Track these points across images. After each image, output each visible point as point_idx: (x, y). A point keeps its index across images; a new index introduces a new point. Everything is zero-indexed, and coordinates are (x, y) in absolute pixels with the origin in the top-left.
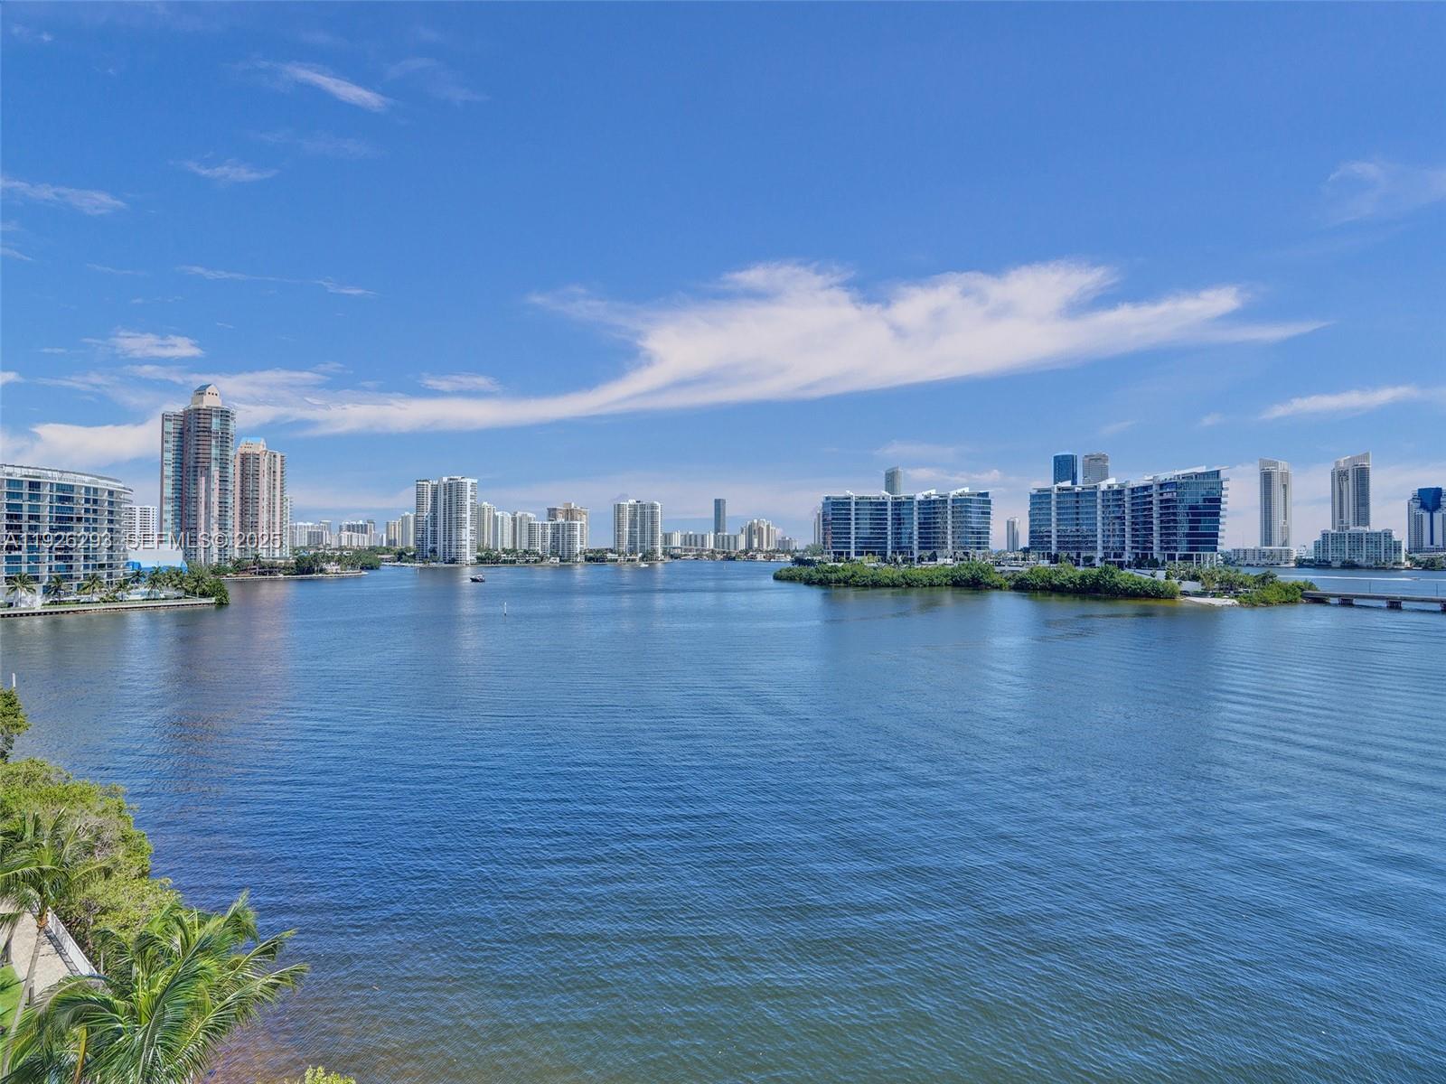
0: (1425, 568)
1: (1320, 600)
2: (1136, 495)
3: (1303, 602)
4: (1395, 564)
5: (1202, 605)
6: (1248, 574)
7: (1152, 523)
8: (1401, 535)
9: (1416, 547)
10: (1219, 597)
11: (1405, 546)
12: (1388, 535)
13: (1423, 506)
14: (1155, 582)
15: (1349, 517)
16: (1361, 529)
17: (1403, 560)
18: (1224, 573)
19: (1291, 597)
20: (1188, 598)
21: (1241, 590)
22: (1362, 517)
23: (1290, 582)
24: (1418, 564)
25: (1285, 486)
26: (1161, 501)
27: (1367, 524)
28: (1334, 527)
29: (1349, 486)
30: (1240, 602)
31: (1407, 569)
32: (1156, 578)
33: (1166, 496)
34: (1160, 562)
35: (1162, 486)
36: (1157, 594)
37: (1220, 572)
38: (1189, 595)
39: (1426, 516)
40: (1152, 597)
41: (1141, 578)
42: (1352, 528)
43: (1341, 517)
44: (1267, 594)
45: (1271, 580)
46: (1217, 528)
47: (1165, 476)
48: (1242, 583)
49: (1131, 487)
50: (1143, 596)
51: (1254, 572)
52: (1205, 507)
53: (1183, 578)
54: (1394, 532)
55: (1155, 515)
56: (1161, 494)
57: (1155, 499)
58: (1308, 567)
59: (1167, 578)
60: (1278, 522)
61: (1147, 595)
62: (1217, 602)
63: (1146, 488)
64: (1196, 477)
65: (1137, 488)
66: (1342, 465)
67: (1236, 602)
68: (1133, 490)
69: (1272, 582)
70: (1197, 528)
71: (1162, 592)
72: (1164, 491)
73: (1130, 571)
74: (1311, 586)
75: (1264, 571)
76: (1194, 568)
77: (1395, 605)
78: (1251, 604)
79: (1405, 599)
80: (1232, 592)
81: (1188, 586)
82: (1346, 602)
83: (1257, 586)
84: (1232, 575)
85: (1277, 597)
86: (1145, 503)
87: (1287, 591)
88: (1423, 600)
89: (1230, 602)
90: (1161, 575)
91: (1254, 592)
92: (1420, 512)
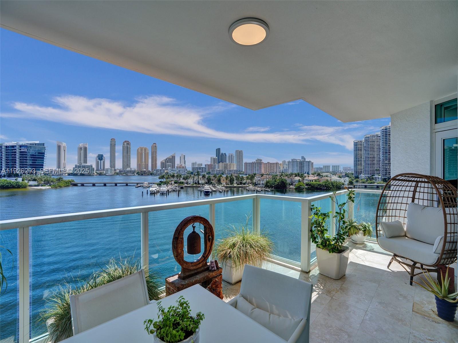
0: (99, 175)
1: (75, 185)
2: (8, 149)
3: (71, 186)
4: (93, 174)
5: (38, 189)
6: (54, 178)
7: (16, 160)
8: (94, 166)
9: (98, 170)
10: (44, 186)
11: (95, 169)
12: (92, 166)
13: (99, 159)
14: (17, 182)
15: (82, 161)
16: (85, 164)
17: (95, 173)
18: (46, 178)
19: (67, 184)
20: (32, 187)
21: (52, 183)
22: (85, 161)
23: (67, 180)
24: (98, 174)
25: (65, 150)
26: (20, 152)
27: (86, 163)
28: (78, 164)
29: (82, 152)
30: (52, 187)
31: (96, 175)
32: (18, 181)
33: (22, 150)
34: (20, 175)
35: (21, 146)
36: (18, 186)
37: (44, 178)
38: (32, 186)
39: (100, 161)
40: (16, 188)
41: (10, 181)
42: (83, 164)
43: (80, 161)
44: (60, 184)
45: (61, 179)
46: (43, 163)
47: (21, 143)
48: (52, 181)
49: (5, 145)
50: (11, 188)
51: (56, 177)
52: (38, 155)
53: (30, 180)
54: (93, 166)
55: (17, 157)
56: (20, 149)
57: (18, 151)
58: (71, 175)
59: (23, 180)
60: (62, 161)
61: (13, 187)
62: (43, 188)
63: (13, 147)
64: (35, 144)
65: (8, 146)
66: (81, 146)
67: (50, 187)
68: (6, 147)
69: (62, 180)
70: (35, 163)
71: (21, 186)
72: (22, 148)
73: (5, 179)
74: (73, 181)
75: (59, 177)
76: (34, 177)
77: (94, 185)
78: (56, 188)
79: (96, 183)
80: (49, 184)
81: (32, 183)
82: (83, 185)
83: (57, 182)
84: (48, 179)
85: (63, 185)
86: (12, 152)
87: (66, 183)
88: (100, 183)
89: (48, 187)
90: (20, 180)
91: (56, 183)
92: (98, 160)
